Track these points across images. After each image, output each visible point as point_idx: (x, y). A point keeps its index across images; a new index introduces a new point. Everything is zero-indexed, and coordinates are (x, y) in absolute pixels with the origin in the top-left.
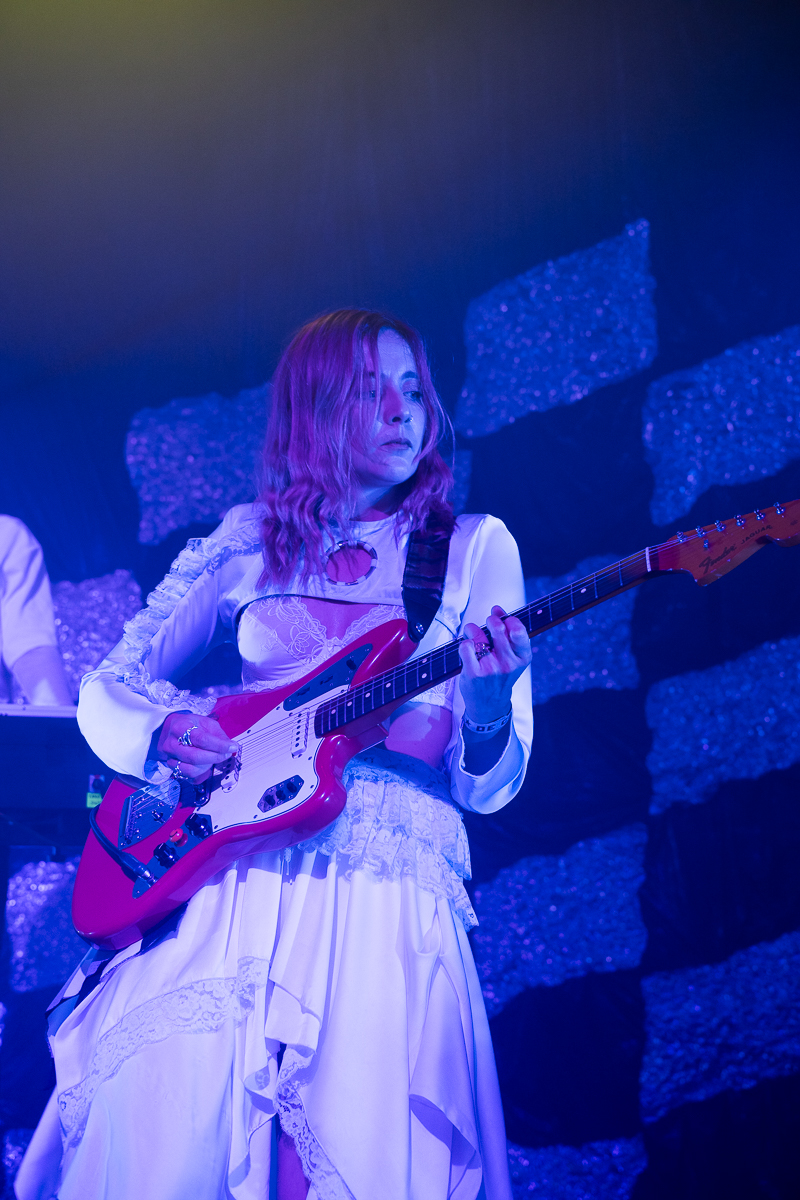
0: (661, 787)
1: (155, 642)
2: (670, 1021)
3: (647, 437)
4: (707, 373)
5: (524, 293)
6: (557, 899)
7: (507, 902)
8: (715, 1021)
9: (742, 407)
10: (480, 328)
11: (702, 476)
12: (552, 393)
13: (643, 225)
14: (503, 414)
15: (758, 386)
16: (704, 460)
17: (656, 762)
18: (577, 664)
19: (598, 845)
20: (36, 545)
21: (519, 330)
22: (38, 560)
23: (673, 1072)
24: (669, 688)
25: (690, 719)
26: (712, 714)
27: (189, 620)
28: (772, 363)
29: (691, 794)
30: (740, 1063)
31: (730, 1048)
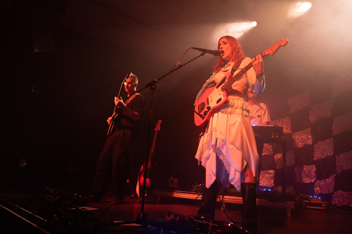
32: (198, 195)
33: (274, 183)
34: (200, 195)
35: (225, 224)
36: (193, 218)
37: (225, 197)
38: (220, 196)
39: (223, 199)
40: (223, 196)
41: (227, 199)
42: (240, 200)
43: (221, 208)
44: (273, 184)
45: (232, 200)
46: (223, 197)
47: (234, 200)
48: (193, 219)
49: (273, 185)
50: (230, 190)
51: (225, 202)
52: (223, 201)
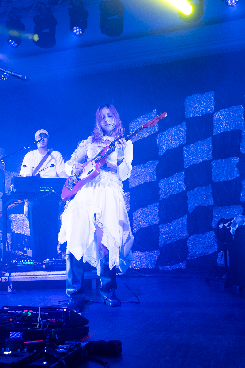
0: (161, 196)
1: (76, 157)
2: (163, 231)
3: (157, 142)
4: (166, 132)
5: (138, 121)
6: (145, 214)
7: (138, 215)
8: (170, 231)
9: (172, 137)
10: (131, 127)
11: (166, 148)
12: (143, 136)
13: (156, 110)
14: (135, 140)
15: (174, 134)
16: (166, 146)
17: (160, 192)
18: (148, 178)
19: (152, 205)
20: (61, 155)
21: (137, 127)
22: (62, 157)
23: (164, 240)
24: (162, 181)
25: (165, 185)
26: (169, 184)
27: (82, 154)
28: (176, 130)
29: (165, 197)
30: (174, 237)
31: (172, 235)
35: (57, 310)
36: (8, 308)
37: (13, 274)
38: (6, 274)
39: (10, 277)
40: (10, 274)
41: (15, 276)
42: (33, 275)
43: (7, 290)
46: (9, 275)
47: (25, 277)
48: (9, 310)
50: (18, 264)
51: (13, 280)
52: (10, 279)
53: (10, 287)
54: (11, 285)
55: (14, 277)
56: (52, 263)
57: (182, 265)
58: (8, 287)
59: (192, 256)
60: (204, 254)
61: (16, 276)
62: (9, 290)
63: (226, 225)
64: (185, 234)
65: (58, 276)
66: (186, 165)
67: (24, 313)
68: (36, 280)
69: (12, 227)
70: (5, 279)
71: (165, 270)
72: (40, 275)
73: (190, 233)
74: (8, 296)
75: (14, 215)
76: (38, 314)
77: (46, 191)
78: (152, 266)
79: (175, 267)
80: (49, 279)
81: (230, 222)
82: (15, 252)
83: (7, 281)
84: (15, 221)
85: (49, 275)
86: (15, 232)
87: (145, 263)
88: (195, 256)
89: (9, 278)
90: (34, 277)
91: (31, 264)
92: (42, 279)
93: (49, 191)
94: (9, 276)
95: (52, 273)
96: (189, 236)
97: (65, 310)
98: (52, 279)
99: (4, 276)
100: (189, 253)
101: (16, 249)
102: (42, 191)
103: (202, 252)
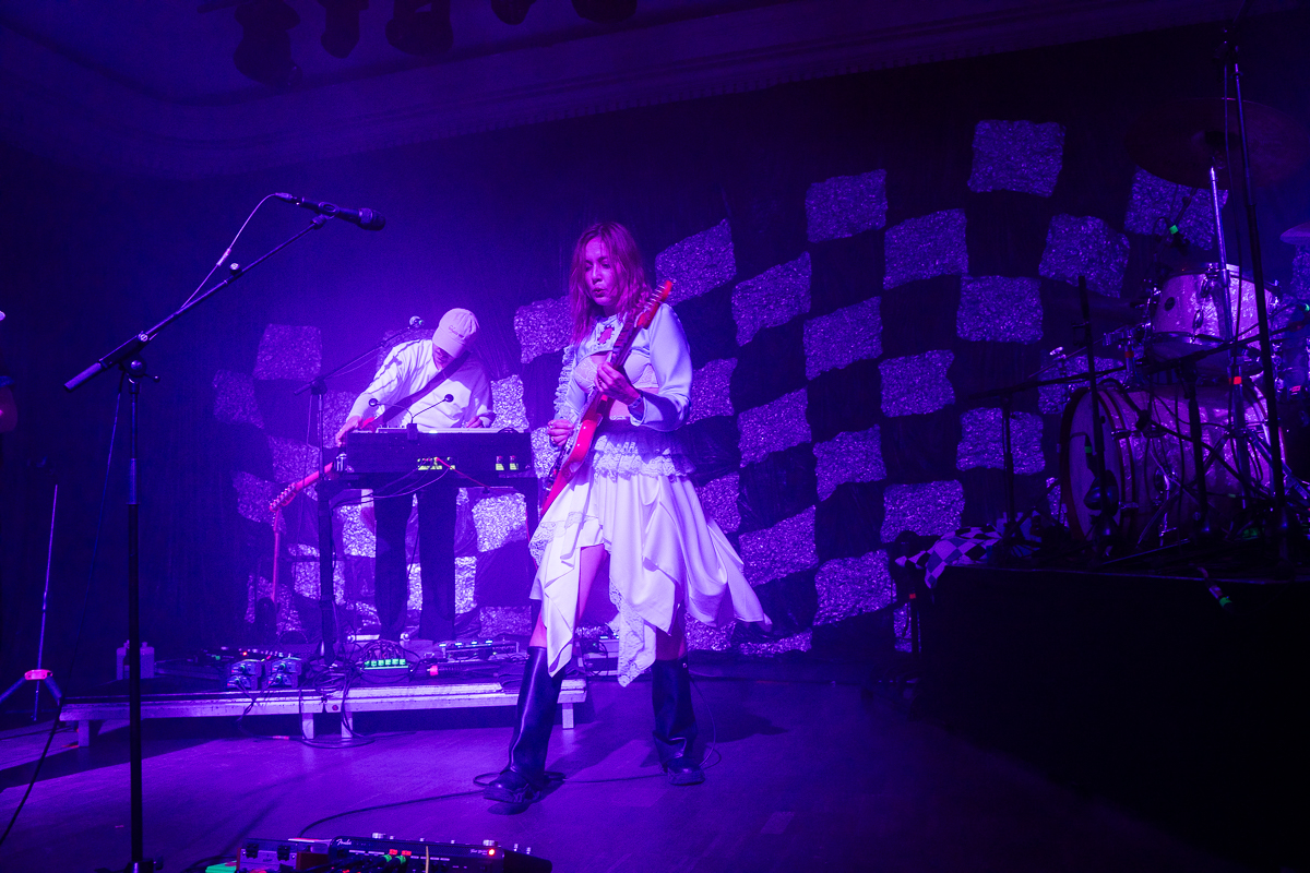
0: (744, 456)
13: (725, 220)
17: (743, 445)
19: (719, 482)
24: (747, 414)
25: (755, 427)
29: (756, 458)
30: (779, 568)
31: (776, 562)
32: (250, 700)
33: (474, 597)
34: (258, 699)
35: (472, 852)
37: (353, 693)
38: (336, 694)
39: (345, 701)
40: (346, 693)
41: (360, 699)
42: (407, 696)
43: (340, 732)
44: (473, 602)
45: (379, 700)
46: (345, 696)
47: (385, 700)
48: (350, 848)
49: (472, 605)
50: (365, 666)
51: (353, 710)
52: (347, 709)
53: (347, 727)
54: (350, 721)
55: (358, 701)
56: (455, 656)
57: (801, 642)
58: (343, 726)
59: (829, 618)
60: (861, 610)
61: (364, 698)
62: (346, 735)
63: (915, 559)
64: (808, 558)
65: (471, 697)
66: (812, 372)
67: (388, 858)
68: (413, 707)
69: (344, 540)
70: (335, 707)
71: (755, 655)
72: (424, 696)
73: (824, 554)
74: (344, 753)
75: (349, 508)
76: (425, 860)
77: (433, 468)
78: (721, 646)
79: (784, 647)
80: (448, 706)
81: (923, 552)
82: (355, 606)
83: (339, 710)
84: (353, 523)
85: (448, 695)
86: (353, 554)
87: (703, 636)
88: (835, 616)
89: (343, 704)
90: (408, 699)
91: (399, 665)
92: (431, 707)
93: (440, 467)
94: (345, 698)
95: (455, 689)
96: (822, 562)
97: (492, 852)
98: (457, 706)
99: (330, 698)
100: (821, 609)
101: (359, 600)
102: (422, 468)
103: (854, 606)
